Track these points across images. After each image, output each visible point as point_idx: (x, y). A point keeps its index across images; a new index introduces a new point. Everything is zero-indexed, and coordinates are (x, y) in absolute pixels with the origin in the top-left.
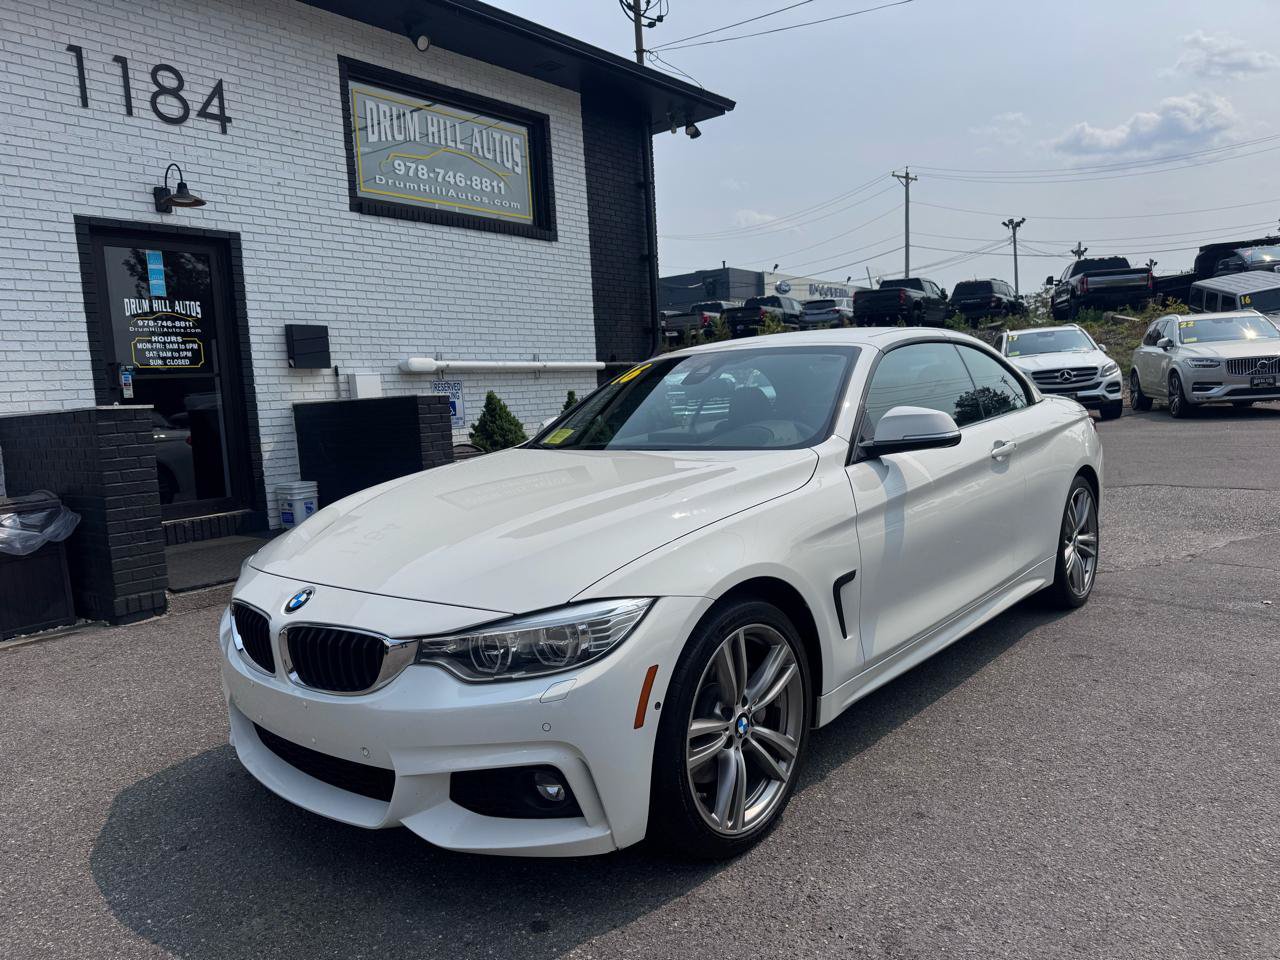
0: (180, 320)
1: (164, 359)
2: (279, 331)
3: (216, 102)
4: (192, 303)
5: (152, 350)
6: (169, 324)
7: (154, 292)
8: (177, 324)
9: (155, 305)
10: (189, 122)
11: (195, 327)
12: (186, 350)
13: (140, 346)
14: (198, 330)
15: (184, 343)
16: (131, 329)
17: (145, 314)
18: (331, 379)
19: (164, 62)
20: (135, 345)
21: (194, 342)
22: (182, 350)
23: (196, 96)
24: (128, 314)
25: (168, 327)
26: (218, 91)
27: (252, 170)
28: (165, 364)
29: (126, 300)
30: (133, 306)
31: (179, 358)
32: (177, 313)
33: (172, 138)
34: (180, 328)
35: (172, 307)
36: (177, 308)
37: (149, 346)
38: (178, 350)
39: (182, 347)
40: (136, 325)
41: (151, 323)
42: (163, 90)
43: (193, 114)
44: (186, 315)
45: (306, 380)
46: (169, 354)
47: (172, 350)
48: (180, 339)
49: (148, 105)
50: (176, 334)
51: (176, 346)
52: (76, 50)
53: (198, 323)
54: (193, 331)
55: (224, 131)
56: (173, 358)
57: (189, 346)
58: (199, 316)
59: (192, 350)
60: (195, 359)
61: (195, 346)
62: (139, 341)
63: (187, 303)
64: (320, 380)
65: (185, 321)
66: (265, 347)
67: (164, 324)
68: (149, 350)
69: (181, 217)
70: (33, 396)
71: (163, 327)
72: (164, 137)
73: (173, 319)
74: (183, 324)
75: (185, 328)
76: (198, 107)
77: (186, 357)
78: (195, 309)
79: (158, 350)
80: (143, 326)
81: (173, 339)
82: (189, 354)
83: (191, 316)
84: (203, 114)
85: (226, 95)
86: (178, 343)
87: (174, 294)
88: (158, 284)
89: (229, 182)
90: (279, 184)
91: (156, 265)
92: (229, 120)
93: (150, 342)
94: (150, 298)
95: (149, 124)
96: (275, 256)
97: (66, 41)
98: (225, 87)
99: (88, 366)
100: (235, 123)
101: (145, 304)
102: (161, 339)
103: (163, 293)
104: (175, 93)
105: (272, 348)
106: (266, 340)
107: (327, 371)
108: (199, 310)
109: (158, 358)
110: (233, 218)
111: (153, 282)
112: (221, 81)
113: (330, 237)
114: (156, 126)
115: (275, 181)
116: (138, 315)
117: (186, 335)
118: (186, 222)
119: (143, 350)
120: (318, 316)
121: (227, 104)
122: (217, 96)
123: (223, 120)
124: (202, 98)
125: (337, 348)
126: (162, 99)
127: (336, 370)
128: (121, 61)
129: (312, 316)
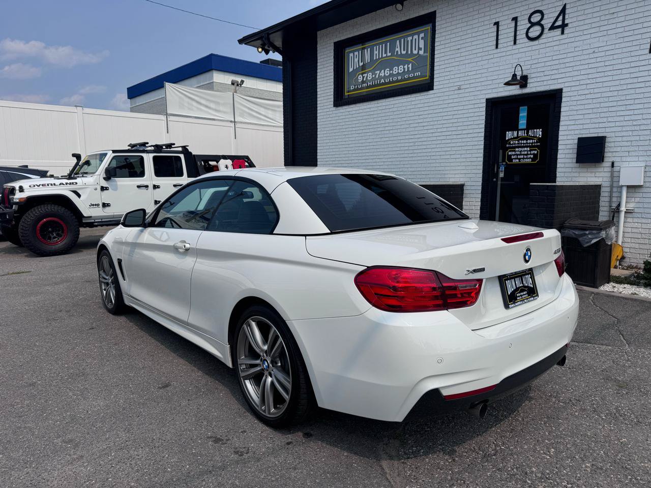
0: (530, 139)
1: (520, 159)
3: (561, 18)
4: (538, 130)
5: (515, 155)
6: (525, 142)
7: (520, 127)
8: (529, 141)
9: (520, 133)
10: (544, 36)
11: (537, 142)
12: (531, 154)
13: (510, 153)
14: (539, 144)
15: (530, 151)
16: (507, 145)
17: (514, 138)
18: (609, 169)
19: (536, 9)
20: (508, 153)
21: (535, 150)
22: (529, 154)
23: (547, 23)
24: (507, 139)
26: (563, 11)
27: (577, 49)
28: (520, 162)
29: (507, 132)
30: (510, 135)
31: (527, 158)
32: (530, 136)
33: (534, 48)
34: (530, 143)
35: (528, 133)
36: (530, 134)
37: (514, 153)
38: (527, 155)
40: (510, 144)
41: (517, 142)
42: (533, 24)
43: (546, 31)
44: (534, 137)
45: (589, 170)
46: (522, 157)
47: (524, 155)
48: (528, 149)
49: (524, 36)
50: (527, 147)
51: (526, 153)
52: (497, 24)
53: (539, 140)
54: (536, 144)
55: (563, 33)
56: (524, 158)
57: (532, 152)
58: (540, 137)
59: (534, 154)
60: (533, 159)
61: (536, 152)
62: (510, 151)
63: (535, 130)
64: (601, 169)
65: (533, 139)
66: (567, 151)
67: (523, 142)
68: (513, 155)
69: (533, 87)
70: (461, 176)
71: (521, 143)
72: (530, 49)
73: (527, 139)
74: (531, 141)
75: (532, 143)
76: (549, 25)
77: (530, 158)
78: (539, 133)
79: (517, 155)
80: (513, 144)
81: (526, 149)
82: (532, 156)
83: (536, 137)
84: (553, 28)
85: (567, 11)
86: (527, 151)
87: (530, 126)
88: (523, 123)
89: (561, 61)
90: (594, 52)
91: (523, 114)
92: (567, 25)
93: (515, 151)
94: (518, 130)
95: (523, 45)
96: (583, 97)
97: (494, 21)
98: (567, 7)
99: (481, 163)
100: (570, 25)
101: (515, 133)
102: (520, 149)
103: (525, 127)
104: (539, 23)
105: (571, 151)
106: (568, 147)
107: (607, 163)
108: (541, 133)
109: (517, 159)
110: (560, 81)
111: (521, 122)
112: (565, 5)
113: (628, 76)
114: (527, 44)
115: (592, 51)
116: (511, 139)
117: (532, 147)
118: (534, 90)
119: (511, 155)
120: (608, 130)
121: (567, 17)
122: (562, 14)
123: (564, 26)
124: (552, 20)
125: (619, 149)
126: (531, 30)
127: (613, 165)
128: (515, 19)
129: (603, 130)
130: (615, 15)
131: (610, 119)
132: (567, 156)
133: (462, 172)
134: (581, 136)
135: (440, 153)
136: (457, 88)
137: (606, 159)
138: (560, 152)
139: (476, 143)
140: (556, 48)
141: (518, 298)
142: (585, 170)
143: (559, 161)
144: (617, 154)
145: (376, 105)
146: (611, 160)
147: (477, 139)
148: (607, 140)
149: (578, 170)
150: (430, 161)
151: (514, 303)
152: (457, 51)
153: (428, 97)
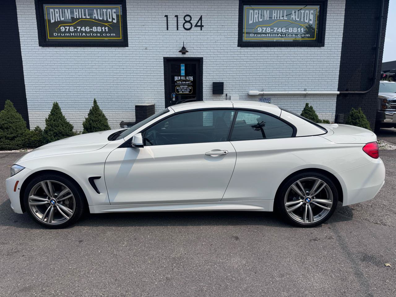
0: (187, 81)
1: (183, 91)
2: (211, 84)
3: (200, 22)
5: (180, 89)
6: (185, 82)
7: (182, 75)
8: (187, 82)
9: (182, 78)
10: (192, 29)
11: (191, 83)
12: (188, 89)
13: (177, 88)
15: (188, 87)
17: (179, 80)
18: (225, 97)
19: (187, 14)
23: (194, 22)
24: (175, 80)
25: (184, 83)
26: (201, 19)
27: (208, 39)
28: (183, 93)
29: (175, 77)
30: (177, 78)
31: (186, 91)
33: (188, 34)
34: (187, 83)
35: (186, 78)
36: (187, 78)
37: (179, 88)
38: (186, 89)
39: (187, 88)
40: (177, 83)
41: (180, 82)
42: (186, 22)
43: (193, 27)
44: (189, 80)
45: (217, 97)
46: (184, 90)
47: (185, 89)
48: (187, 86)
49: (182, 26)
50: (186, 85)
51: (186, 88)
52: (166, 16)
53: (192, 82)
55: (201, 30)
56: (185, 91)
58: (192, 80)
59: (190, 89)
60: (190, 91)
61: (191, 88)
62: (177, 87)
64: (221, 97)
65: (189, 82)
66: (207, 88)
68: (179, 89)
69: (189, 54)
70: (152, 99)
72: (186, 34)
73: (186, 81)
74: (188, 82)
75: (189, 83)
76: (195, 24)
77: (188, 91)
78: (191, 78)
79: (181, 89)
80: (179, 83)
81: (185, 86)
82: (189, 90)
83: (190, 80)
84: (196, 26)
85: (203, 19)
87: (187, 74)
88: (183, 72)
89: (201, 44)
90: (216, 42)
91: (183, 68)
92: (203, 26)
93: (180, 87)
94: (181, 76)
95: (182, 31)
96: (212, 63)
97: (165, 14)
98: (203, 17)
99: (164, 93)
100: (204, 27)
101: (179, 78)
102: (183, 86)
103: (184, 75)
104: (189, 22)
105: (209, 88)
106: (208, 86)
107: (224, 95)
108: (192, 79)
109: (181, 91)
110: (201, 53)
111: (182, 72)
112: (202, 16)
113: (230, 56)
114: (184, 31)
115: (215, 41)
116: (178, 80)
117: (188, 85)
118: (189, 56)
119: (178, 89)
120: (223, 79)
121: (203, 22)
122: (200, 20)
123: (201, 26)
124: (196, 22)
125: (228, 88)
126: (186, 24)
127: (227, 95)
128: (177, 16)
129: (222, 79)
130: (223, 27)
131: (224, 75)
132: (207, 91)
133: (152, 97)
134: (214, 82)
135: (137, 86)
136: (145, 48)
137: (224, 93)
138: (204, 88)
139: (160, 82)
140: (198, 36)
142: (215, 97)
143: (204, 93)
144: (228, 91)
146: (226, 93)
147: (160, 79)
148: (224, 84)
149: (212, 97)
150: (131, 90)
152: (142, 26)
153: (125, 50)
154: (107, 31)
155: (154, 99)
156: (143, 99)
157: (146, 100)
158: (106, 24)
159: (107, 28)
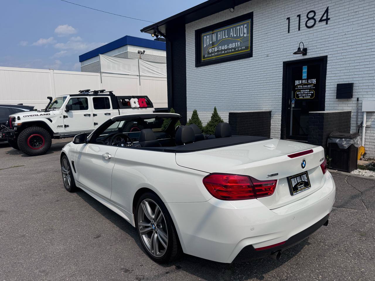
0: (309, 85)
1: (303, 96)
2: (336, 86)
3: (326, 15)
4: (314, 79)
6: (306, 86)
7: (303, 78)
8: (308, 86)
9: (303, 81)
10: (316, 26)
11: (313, 87)
12: (310, 93)
13: (297, 93)
14: (314, 88)
15: (309, 91)
16: (296, 89)
17: (300, 84)
18: (356, 102)
19: (311, 10)
20: (296, 93)
21: (313, 91)
22: (309, 94)
23: (318, 18)
24: (296, 85)
25: (305, 87)
26: (327, 11)
27: (335, 33)
28: (303, 98)
30: (297, 82)
31: (307, 96)
32: (309, 83)
33: (311, 32)
35: (308, 81)
36: (309, 82)
37: (300, 93)
38: (307, 94)
39: (309, 93)
40: (297, 87)
41: (301, 87)
42: (309, 19)
43: (317, 22)
44: (311, 83)
45: (344, 102)
46: (305, 95)
47: (306, 94)
48: (308, 90)
49: (305, 25)
50: (307, 89)
51: (307, 93)
52: (288, 19)
53: (315, 85)
54: (312, 88)
55: (327, 23)
56: (306, 96)
57: (311, 92)
58: (315, 83)
59: (311, 93)
60: (311, 97)
61: (313, 92)
62: (298, 92)
63: (312, 80)
64: (351, 102)
65: (311, 85)
66: (330, 92)
68: (300, 94)
69: (310, 55)
71: (304, 87)
72: (308, 33)
73: (307, 85)
75: (310, 87)
76: (319, 19)
77: (309, 96)
78: (314, 81)
79: (302, 94)
80: (299, 88)
81: (307, 90)
82: (310, 95)
83: (313, 83)
84: (321, 21)
85: (329, 11)
86: (308, 92)
87: (309, 77)
88: (305, 75)
89: (326, 40)
90: (345, 34)
91: (305, 70)
92: (329, 19)
93: (300, 92)
94: (302, 80)
95: (304, 31)
96: (340, 60)
97: (287, 17)
98: (329, 8)
99: (281, 99)
100: (331, 19)
101: (301, 81)
102: (303, 91)
103: (306, 78)
104: (313, 18)
105: (333, 92)
106: (331, 89)
107: (354, 99)
108: (315, 81)
109: (302, 96)
110: (326, 51)
111: (303, 75)
112: (328, 7)
113: (366, 48)
114: (306, 30)
116: (298, 85)
117: (310, 89)
118: (311, 57)
119: (298, 94)
120: (354, 79)
121: (329, 14)
122: (326, 13)
123: (327, 19)
124: (321, 16)
125: (361, 90)
126: (309, 22)
127: (358, 99)
128: (299, 16)
129: (352, 79)
130: (357, 13)
131: (355, 73)
132: (331, 95)
133: (270, 104)
134: (338, 83)
135: (257, 93)
136: (266, 56)
137: (354, 96)
138: (327, 92)
139: (278, 87)
140: (323, 32)
141: (299, 189)
142: (342, 103)
143: (326, 97)
144: (360, 93)
145: (219, 66)
146: (357, 97)
147: (278, 85)
148: (354, 85)
149: (338, 103)
150: (251, 98)
151: (296, 192)
152: (266, 35)
153: (250, 61)
154: (239, 45)
155: (271, 106)
156: (261, 106)
157: (264, 106)
158: (238, 40)
159: (239, 43)
